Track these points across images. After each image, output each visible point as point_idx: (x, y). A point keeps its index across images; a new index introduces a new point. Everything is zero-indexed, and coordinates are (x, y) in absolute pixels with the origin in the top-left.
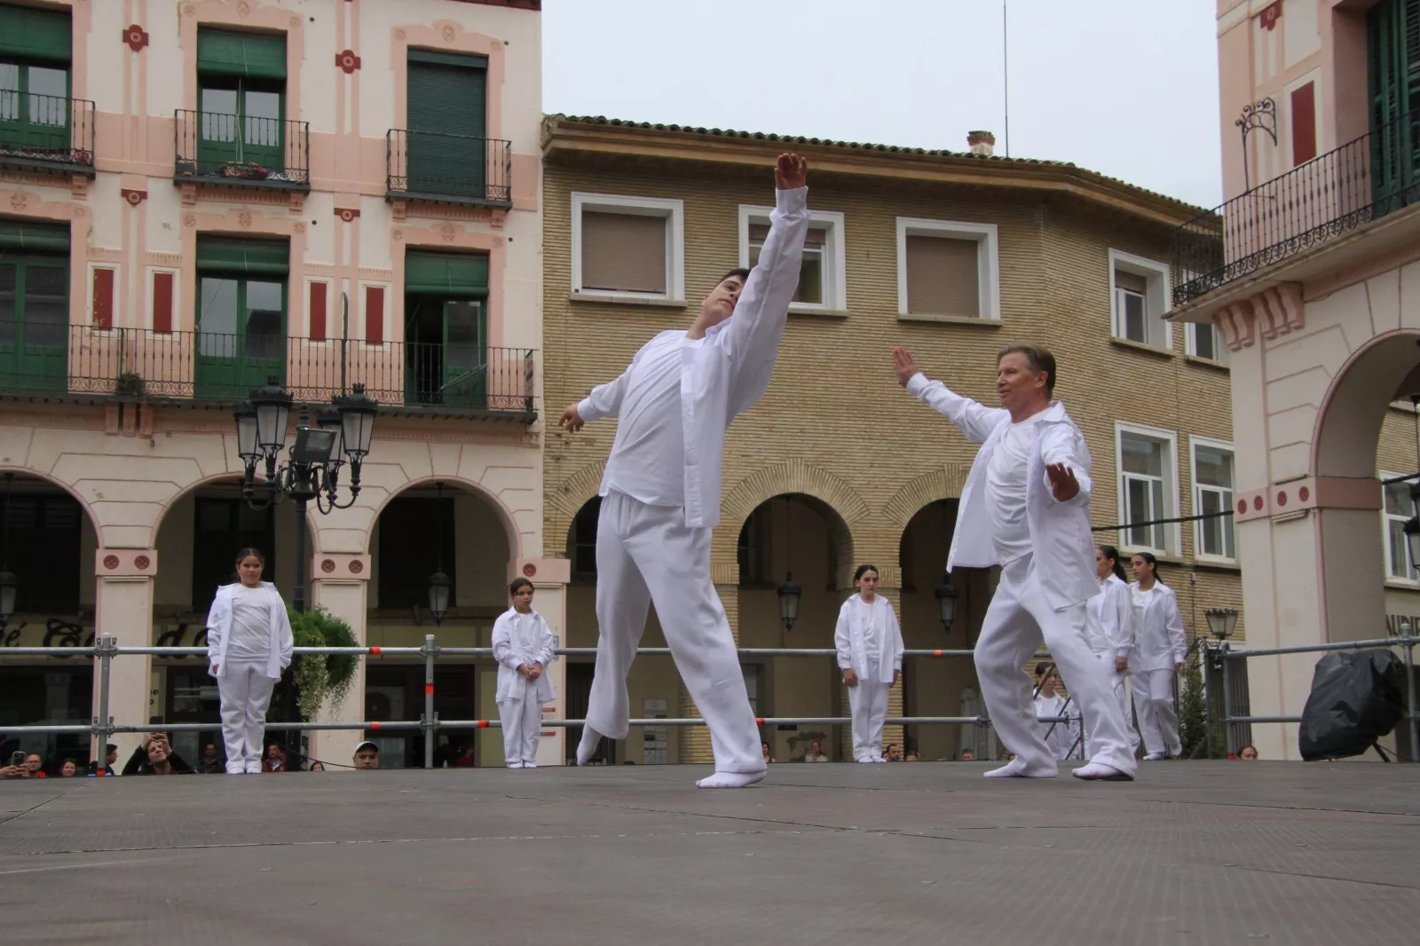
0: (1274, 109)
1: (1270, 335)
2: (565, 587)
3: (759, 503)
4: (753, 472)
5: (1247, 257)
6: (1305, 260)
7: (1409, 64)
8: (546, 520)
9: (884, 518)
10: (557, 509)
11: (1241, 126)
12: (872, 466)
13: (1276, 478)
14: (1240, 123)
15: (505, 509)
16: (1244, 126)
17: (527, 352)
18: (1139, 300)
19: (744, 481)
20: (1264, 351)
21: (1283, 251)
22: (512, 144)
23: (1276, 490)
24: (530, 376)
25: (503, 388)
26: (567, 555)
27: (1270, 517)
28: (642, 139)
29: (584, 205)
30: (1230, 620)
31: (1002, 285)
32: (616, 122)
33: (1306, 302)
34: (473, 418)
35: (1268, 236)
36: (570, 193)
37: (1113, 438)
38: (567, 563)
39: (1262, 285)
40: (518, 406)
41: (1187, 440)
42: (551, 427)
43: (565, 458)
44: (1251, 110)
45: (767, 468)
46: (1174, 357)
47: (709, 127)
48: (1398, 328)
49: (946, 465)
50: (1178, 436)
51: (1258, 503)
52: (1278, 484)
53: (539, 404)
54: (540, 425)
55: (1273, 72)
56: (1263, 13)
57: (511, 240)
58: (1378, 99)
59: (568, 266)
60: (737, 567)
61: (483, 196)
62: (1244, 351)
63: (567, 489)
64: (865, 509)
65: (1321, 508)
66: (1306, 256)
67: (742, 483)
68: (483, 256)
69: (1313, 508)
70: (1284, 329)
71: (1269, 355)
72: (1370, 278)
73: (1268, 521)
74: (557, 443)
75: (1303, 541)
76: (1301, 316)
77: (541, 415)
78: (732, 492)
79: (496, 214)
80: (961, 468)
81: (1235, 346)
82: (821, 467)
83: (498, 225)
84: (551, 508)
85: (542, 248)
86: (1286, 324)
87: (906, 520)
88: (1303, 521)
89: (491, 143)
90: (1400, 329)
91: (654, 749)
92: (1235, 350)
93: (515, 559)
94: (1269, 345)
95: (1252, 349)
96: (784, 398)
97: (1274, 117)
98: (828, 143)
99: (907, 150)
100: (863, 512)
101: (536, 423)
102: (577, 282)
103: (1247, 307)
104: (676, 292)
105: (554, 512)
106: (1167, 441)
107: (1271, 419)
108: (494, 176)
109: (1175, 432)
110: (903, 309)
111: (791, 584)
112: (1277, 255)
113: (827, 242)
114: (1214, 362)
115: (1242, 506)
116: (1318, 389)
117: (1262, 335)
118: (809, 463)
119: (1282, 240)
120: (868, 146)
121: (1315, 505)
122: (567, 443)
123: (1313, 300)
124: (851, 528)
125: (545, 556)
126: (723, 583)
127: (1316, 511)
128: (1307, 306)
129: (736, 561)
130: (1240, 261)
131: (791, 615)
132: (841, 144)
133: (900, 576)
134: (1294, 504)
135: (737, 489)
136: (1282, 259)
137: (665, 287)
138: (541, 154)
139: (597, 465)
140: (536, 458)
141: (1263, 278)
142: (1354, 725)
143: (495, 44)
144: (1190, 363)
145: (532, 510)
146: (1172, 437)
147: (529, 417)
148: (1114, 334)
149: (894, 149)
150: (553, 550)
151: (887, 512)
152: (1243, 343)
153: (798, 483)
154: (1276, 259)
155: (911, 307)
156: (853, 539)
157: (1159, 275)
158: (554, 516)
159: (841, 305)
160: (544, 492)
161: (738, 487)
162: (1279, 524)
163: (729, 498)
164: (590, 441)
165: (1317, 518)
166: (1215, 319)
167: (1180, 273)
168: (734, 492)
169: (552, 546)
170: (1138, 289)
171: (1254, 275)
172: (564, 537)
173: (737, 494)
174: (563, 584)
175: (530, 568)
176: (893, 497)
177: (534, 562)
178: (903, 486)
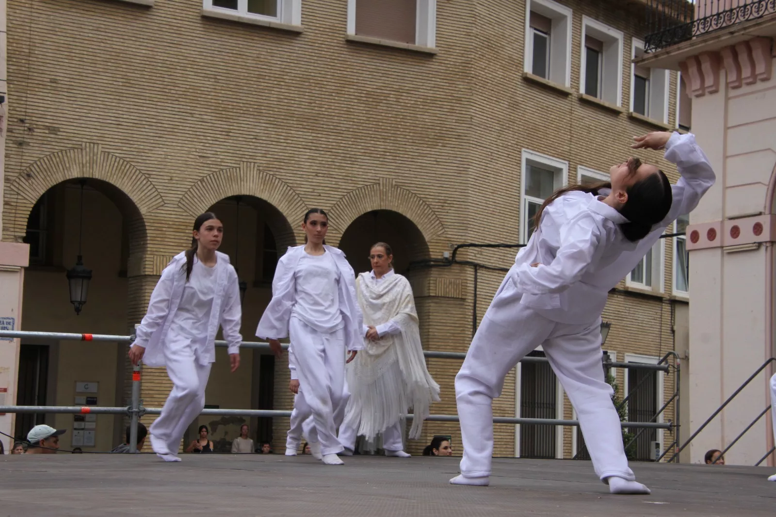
1: (736, 84)
2: (23, 271)
4: (210, 173)
5: (725, 11)
8: (6, 203)
10: (18, 194)
12: (317, 176)
18: (545, 40)
19: (200, 180)
20: (727, 99)
21: (764, 8)
23: (729, 225)
26: (25, 240)
27: (722, 247)
31: (439, 15)
37: (519, 164)
38: (27, 247)
39: (739, 37)
41: (576, 170)
42: (14, 112)
43: (28, 144)
45: (222, 170)
46: (570, 94)
49: (381, 179)
50: (569, 167)
51: (712, 234)
52: (731, 219)
54: (3, 110)
62: (708, 98)
63: (29, 175)
65: (772, 243)
67: (199, 183)
69: (766, 242)
70: (750, 80)
71: (731, 102)
73: (719, 251)
74: (19, 129)
76: (769, 70)
77: (5, 99)
80: (394, 183)
81: (700, 92)
82: (272, 173)
84: (12, 192)
86: (754, 75)
88: (755, 254)
91: (83, 429)
92: (697, 96)
94: (732, 93)
95: (714, 96)
96: (241, 105)
103: (716, 58)
105: (16, 197)
106: (560, 170)
107: (729, 160)
109: (567, 162)
110: (351, 30)
114: (596, 100)
115: (695, 236)
117: (727, 84)
118: (261, 168)
121: (768, 239)
122: (30, 129)
124: (296, 231)
125: (4, 239)
127: (768, 245)
130: (718, 14)
134: (747, 237)
135: (194, 188)
136: (761, 17)
139: (60, 154)
141: (742, 32)
144: (583, 101)
146: (564, 166)
148: (525, 70)
150: (13, 233)
152: (708, 90)
153: (251, 187)
154: (756, 15)
155: (358, 30)
157: (563, 17)
158: (15, 200)
159: (295, 21)
160: (5, 175)
161: (194, 185)
162: (729, 253)
163: (186, 195)
164: (53, 130)
165: (769, 249)
166: (683, 66)
167: (581, 21)
168: (191, 190)
169: (12, 230)
170: (545, 31)
171: (732, 30)
172: (25, 222)
173: (193, 192)
174: (22, 267)
176: (334, 205)
178: (344, 196)
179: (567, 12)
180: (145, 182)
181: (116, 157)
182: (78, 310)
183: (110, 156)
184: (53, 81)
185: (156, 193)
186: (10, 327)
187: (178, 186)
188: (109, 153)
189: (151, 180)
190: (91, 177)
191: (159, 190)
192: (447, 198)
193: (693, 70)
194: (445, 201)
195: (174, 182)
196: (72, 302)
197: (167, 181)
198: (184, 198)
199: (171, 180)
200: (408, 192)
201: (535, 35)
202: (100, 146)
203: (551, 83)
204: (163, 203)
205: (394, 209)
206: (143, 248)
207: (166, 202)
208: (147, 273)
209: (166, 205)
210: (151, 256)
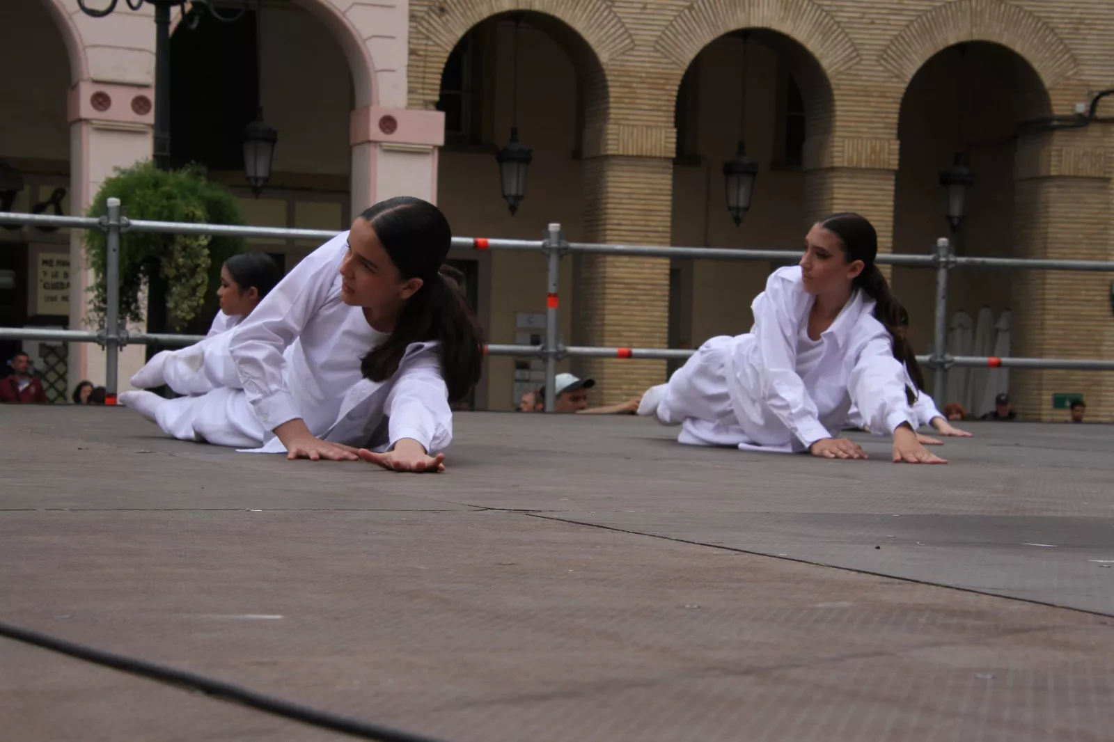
2: (437, 152)
3: (708, 39)
8: (412, 52)
9: (881, 68)
10: (428, 38)
15: (356, 34)
19: (687, 8)
26: (439, 106)
38: (440, 116)
60: (673, 133)
63: (442, 10)
64: (854, 54)
67: (686, 11)
78: (672, 25)
84: (421, 36)
87: (911, 71)
91: (527, 381)
93: (367, 107)
100: (852, 59)
105: (424, 42)
111: (746, 160)
124: (833, 82)
125: (410, 105)
126: (653, 154)
129: (672, 125)
131: (742, 203)
133: (897, 152)
135: (678, 19)
145: (392, 38)
150: (421, 97)
151: (885, 59)
153: (764, 16)
156: (836, 98)
158: (424, 47)
160: (411, 11)
161: (679, 16)
163: (667, 32)
168: (674, 23)
169: (420, 91)
172: (436, 80)
173: (677, 27)
174: (435, 147)
175: (388, 124)
176: (896, 37)
177: (394, 115)
178: (912, 22)
180: (606, 13)
182: (513, 209)
185: (622, 30)
187: (656, 17)
189: (614, 9)
190: (528, 8)
191: (627, 26)
192: (1084, 16)
194: (1081, 21)
195: (648, 11)
196: (505, 197)
197: (638, 11)
198: (664, 37)
200: (1018, 10)
204: (631, 45)
205: (994, 39)
206: (604, 115)
207: (637, 43)
208: (610, 152)
209: (637, 48)
210: (616, 127)
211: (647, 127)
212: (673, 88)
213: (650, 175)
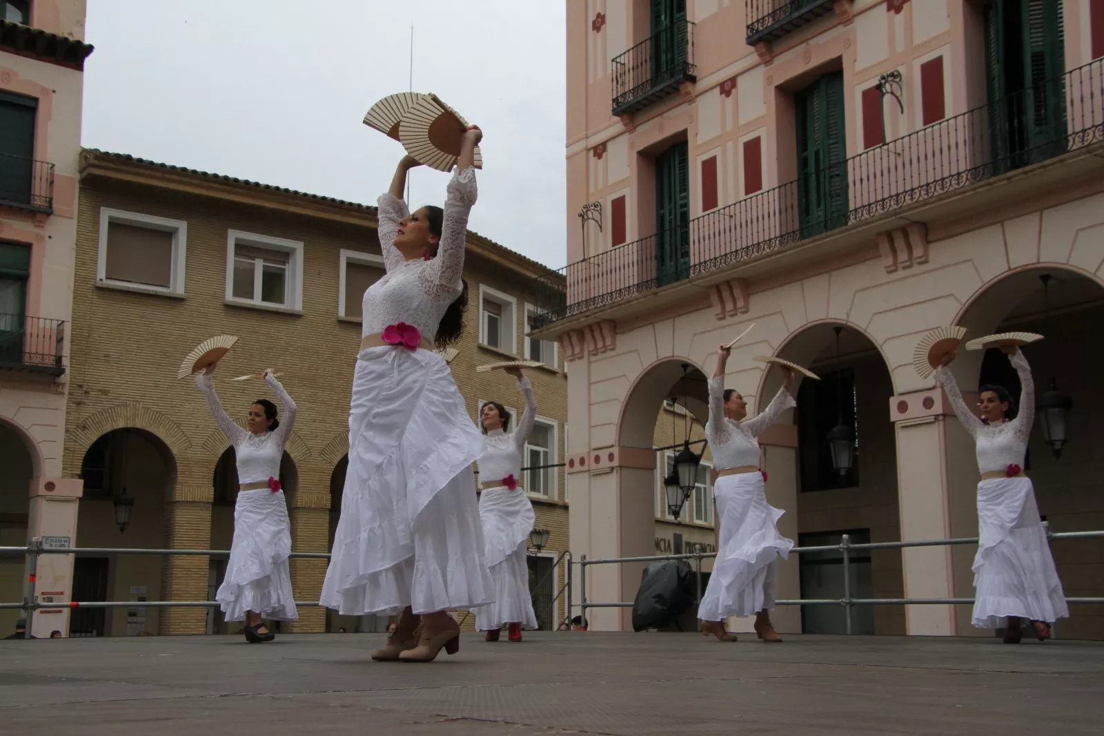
0: (601, 209)
1: (594, 352)
2: (78, 500)
5: (582, 301)
6: (619, 307)
7: (680, 193)
8: (66, 449)
9: (321, 459)
10: (75, 442)
11: (581, 218)
12: (314, 422)
13: (593, 446)
14: (580, 215)
15: (33, 440)
16: (583, 217)
17: (60, 322)
18: (496, 319)
20: (589, 362)
21: (605, 300)
22: (55, 167)
23: (594, 454)
24: (60, 340)
25: (37, 347)
26: (80, 477)
27: (589, 471)
28: (159, 174)
29: (110, 218)
30: (545, 536)
32: (140, 160)
33: (617, 334)
34: (11, 369)
35: (596, 289)
36: (100, 208)
38: (82, 482)
39: (590, 321)
40: (49, 362)
42: (75, 380)
43: (84, 403)
44: (587, 207)
45: (238, 419)
47: (210, 171)
48: (672, 355)
50: (518, 413)
51: (582, 461)
52: (595, 450)
53: (66, 362)
54: (66, 378)
55: (600, 186)
56: (595, 148)
57: (50, 237)
58: (662, 212)
59: (95, 262)
60: (212, 489)
61: (29, 202)
62: (577, 361)
63: (84, 427)
65: (621, 467)
66: (620, 305)
68: (28, 247)
69: (617, 467)
70: (603, 350)
71: (593, 366)
72: (657, 322)
73: (587, 473)
74: (78, 393)
75: (609, 489)
76: (614, 342)
77: (68, 371)
79: (38, 217)
81: (571, 357)
83: (40, 224)
84: (71, 441)
85: (75, 246)
86: (605, 346)
87: (336, 461)
88: (610, 476)
89: (38, 164)
90: (673, 356)
91: (135, 623)
92: (571, 361)
93: (38, 478)
94: (593, 359)
95: (581, 361)
97: (601, 214)
98: (296, 192)
99: (351, 204)
100: (306, 454)
101: (63, 376)
102: (101, 273)
103: (581, 333)
104: (178, 287)
105: (73, 444)
107: (592, 407)
108: (39, 188)
110: (342, 313)
112: (602, 302)
113: (290, 261)
115: (572, 463)
116: (622, 390)
117: (589, 352)
119: (605, 293)
120: (324, 198)
121: (617, 465)
122: (87, 392)
123: (623, 333)
124: (297, 465)
125: (63, 477)
126: (201, 500)
127: (618, 468)
128: (619, 337)
129: (212, 485)
130: (578, 303)
132: (305, 195)
133: (330, 499)
134: (605, 463)
136: (604, 306)
137: (169, 283)
138: (78, 177)
139: (110, 410)
140: (62, 403)
141: (593, 316)
142: (665, 608)
143: (44, 90)
145: (55, 441)
147: (58, 371)
148: (481, 341)
149: (342, 202)
150: (70, 472)
151: (323, 454)
152: (577, 356)
154: (601, 304)
155: (347, 314)
156: (298, 472)
157: (510, 304)
158: (73, 446)
159: (298, 307)
160: (66, 428)
162: (594, 475)
163: (209, 439)
164: (105, 392)
165: (619, 473)
166: (560, 339)
167: (524, 306)
168: (213, 435)
169: (70, 469)
170: (496, 313)
171: (588, 313)
172: (80, 463)
173: (215, 436)
174: (77, 498)
175: (50, 486)
176: (328, 444)
177: (55, 482)
178: (336, 437)
179: (512, 299)
180: (176, 430)
181: (154, 411)
182: (122, 530)
183: (149, 411)
184: (106, 356)
185: (185, 438)
186: (67, 544)
187: (203, 432)
188: (148, 408)
189: (181, 428)
190: (133, 426)
191: (188, 436)
193: (566, 342)
195: (200, 429)
196: (118, 524)
197: (194, 428)
198: (207, 441)
199: (198, 427)
201: (489, 316)
202: (141, 403)
203: (501, 350)
204: (190, 445)
206: (174, 480)
207: (193, 444)
208: (177, 500)
209: (193, 447)
210: (180, 486)
211: (198, 487)
212: (213, 467)
213: (199, 511)
